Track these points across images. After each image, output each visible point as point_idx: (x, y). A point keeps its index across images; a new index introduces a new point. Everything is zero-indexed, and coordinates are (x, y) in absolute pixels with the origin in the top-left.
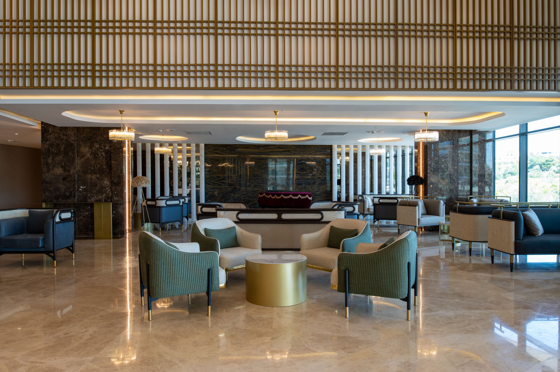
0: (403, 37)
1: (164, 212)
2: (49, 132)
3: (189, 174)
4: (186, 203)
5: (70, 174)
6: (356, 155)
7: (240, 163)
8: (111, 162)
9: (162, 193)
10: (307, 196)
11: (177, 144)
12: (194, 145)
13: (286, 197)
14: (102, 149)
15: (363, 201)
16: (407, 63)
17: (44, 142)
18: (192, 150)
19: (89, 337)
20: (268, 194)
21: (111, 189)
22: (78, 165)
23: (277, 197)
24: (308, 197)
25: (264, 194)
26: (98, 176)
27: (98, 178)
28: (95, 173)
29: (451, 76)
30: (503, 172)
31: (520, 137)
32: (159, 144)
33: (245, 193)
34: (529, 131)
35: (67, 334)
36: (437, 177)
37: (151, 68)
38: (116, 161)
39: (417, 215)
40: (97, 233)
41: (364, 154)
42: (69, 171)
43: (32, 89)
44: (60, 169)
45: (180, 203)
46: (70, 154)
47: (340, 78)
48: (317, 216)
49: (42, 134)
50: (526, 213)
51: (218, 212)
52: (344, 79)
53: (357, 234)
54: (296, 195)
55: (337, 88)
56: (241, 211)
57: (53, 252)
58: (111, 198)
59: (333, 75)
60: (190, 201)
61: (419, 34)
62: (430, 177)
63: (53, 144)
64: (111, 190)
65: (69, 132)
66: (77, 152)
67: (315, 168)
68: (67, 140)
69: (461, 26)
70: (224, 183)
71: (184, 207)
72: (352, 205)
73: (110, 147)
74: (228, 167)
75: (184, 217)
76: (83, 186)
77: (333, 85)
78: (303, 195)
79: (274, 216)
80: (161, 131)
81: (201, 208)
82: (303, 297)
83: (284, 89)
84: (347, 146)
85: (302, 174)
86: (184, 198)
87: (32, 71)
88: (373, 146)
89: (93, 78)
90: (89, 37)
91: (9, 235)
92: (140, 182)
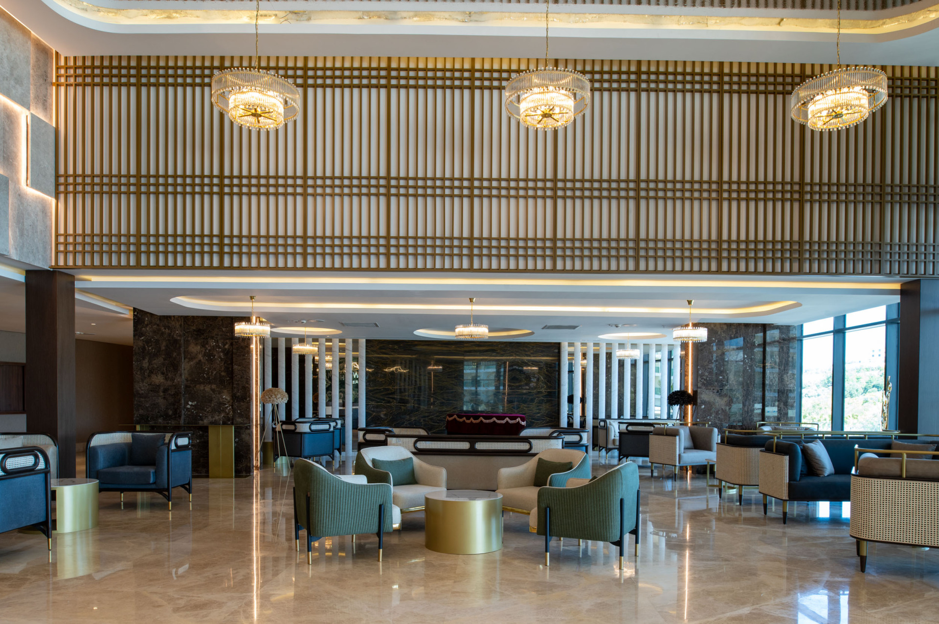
0: (647, 198)
1: (307, 440)
2: (144, 322)
3: (342, 384)
4: (338, 429)
5: (174, 384)
6: (596, 357)
7: (420, 369)
8: (232, 367)
9: (302, 414)
10: (519, 419)
11: (324, 340)
12: (351, 340)
13: (487, 421)
14: (219, 348)
15: (606, 429)
16: (652, 236)
17: (137, 337)
18: (347, 348)
19: (242, 578)
20: (460, 416)
21: (232, 406)
22: (186, 371)
23: (473, 421)
24: (520, 421)
25: (455, 416)
26: (214, 386)
27: (213, 390)
28: (210, 383)
29: (714, 254)
30: (864, 385)
31: (834, 335)
32: (297, 339)
33: (427, 414)
34: (847, 326)
35: (216, 574)
36: (711, 393)
37: (299, 241)
38: (239, 366)
39: (678, 449)
40: (212, 469)
41: (609, 356)
42: (173, 380)
43: (138, 268)
44: (159, 377)
45: (330, 428)
46: (175, 354)
47: (559, 256)
48: (523, 446)
49: (134, 326)
50: (811, 445)
51: (389, 439)
52: (564, 257)
53: (571, 468)
54: (502, 418)
55: (554, 270)
56: (420, 438)
57: (168, 490)
58: (233, 420)
59: (548, 252)
60: (343, 425)
61: (669, 194)
62: (702, 394)
63: (151, 339)
64: (232, 408)
65: (173, 323)
66: (185, 351)
67: (534, 377)
68: (169, 335)
69: (730, 183)
70: (393, 398)
71: (335, 433)
72: (578, 432)
73: (232, 344)
74: (401, 374)
75: (335, 449)
76: (192, 402)
77: (549, 266)
78: (512, 418)
79: (465, 445)
80: (305, 321)
81: (364, 435)
82: (496, 545)
83: (481, 270)
84: (583, 344)
85: (513, 386)
86: (335, 420)
87: (138, 244)
88: (624, 344)
89: (221, 254)
90: (216, 198)
91: (108, 467)
92: (274, 396)
